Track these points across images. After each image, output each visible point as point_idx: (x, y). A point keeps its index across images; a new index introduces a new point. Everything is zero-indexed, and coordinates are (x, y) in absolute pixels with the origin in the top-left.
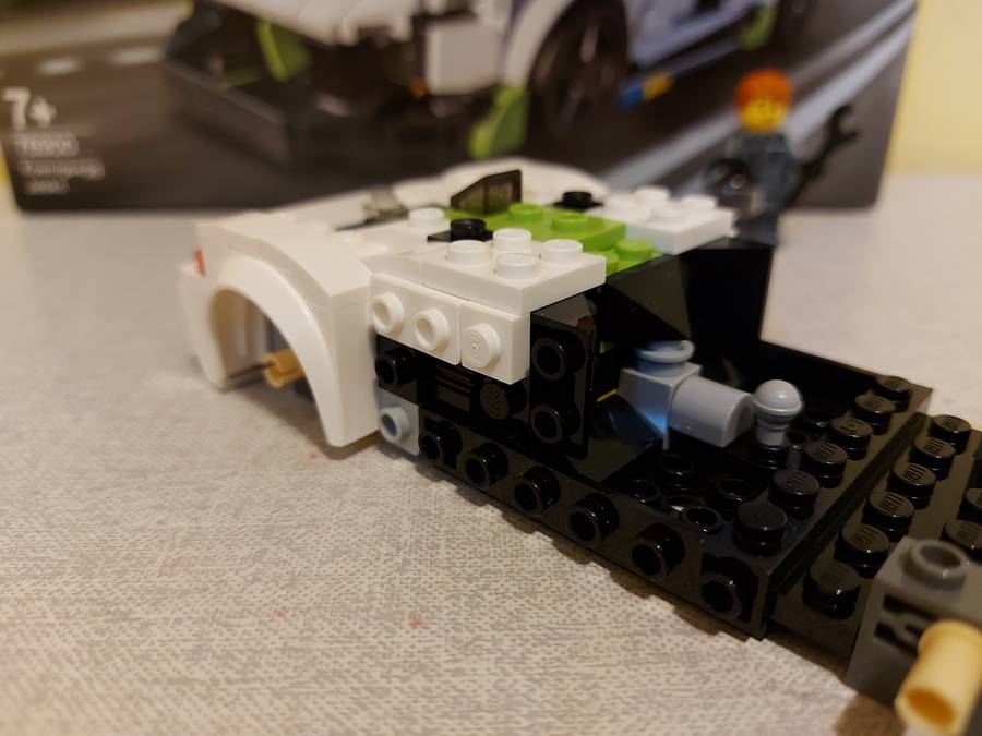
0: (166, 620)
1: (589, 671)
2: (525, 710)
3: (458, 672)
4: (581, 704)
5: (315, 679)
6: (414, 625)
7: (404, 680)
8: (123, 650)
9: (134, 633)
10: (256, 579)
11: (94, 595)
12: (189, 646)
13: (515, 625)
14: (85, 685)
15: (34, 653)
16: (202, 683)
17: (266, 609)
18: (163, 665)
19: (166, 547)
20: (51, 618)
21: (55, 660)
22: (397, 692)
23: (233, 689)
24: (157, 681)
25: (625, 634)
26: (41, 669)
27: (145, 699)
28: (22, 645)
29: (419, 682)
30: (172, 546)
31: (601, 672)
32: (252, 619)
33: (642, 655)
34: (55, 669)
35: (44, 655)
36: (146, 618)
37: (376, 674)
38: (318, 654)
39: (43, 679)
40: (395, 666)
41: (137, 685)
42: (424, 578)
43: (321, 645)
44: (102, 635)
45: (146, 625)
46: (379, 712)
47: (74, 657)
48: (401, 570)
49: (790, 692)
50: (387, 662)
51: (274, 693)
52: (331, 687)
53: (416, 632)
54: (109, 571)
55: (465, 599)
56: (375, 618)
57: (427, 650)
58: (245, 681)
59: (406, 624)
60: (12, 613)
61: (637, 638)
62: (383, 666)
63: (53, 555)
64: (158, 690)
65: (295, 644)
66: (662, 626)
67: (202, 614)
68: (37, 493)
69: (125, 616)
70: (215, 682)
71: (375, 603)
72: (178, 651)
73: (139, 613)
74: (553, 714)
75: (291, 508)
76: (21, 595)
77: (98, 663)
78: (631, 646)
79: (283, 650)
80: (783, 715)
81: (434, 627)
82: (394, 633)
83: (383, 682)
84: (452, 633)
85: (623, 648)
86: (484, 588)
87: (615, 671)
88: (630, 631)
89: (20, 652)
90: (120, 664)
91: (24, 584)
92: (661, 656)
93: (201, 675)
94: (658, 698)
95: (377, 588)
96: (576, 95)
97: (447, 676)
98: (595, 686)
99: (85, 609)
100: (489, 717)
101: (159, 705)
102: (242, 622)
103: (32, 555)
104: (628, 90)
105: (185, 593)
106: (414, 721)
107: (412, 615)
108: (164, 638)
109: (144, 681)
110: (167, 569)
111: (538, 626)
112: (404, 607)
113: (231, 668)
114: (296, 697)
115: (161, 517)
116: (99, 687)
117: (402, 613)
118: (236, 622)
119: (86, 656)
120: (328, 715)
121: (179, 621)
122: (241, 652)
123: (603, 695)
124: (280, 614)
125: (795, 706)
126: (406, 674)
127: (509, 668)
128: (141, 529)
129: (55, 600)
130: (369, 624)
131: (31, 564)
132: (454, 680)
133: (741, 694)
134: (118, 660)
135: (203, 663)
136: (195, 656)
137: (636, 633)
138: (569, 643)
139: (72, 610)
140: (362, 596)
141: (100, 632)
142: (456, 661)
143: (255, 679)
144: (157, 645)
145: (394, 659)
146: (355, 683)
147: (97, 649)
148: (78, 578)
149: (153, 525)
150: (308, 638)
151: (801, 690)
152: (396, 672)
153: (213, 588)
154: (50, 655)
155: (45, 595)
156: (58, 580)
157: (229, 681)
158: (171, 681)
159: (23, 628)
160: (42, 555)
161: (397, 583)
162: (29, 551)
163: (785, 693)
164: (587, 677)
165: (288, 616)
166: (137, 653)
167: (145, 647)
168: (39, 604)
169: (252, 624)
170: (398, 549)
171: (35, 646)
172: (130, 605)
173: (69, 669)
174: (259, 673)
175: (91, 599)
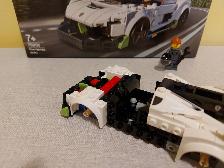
0: (89, 153)
1: (151, 160)
3: (133, 161)
4: (151, 166)
5: (113, 162)
6: (126, 153)
7: (126, 162)
8: (84, 158)
9: (85, 155)
10: (100, 145)
11: (77, 149)
12: (94, 157)
13: (140, 153)
14: (81, 164)
15: (71, 159)
16: (98, 163)
17: (103, 150)
18: (91, 161)
19: (85, 139)
20: (71, 153)
22: (125, 164)
23: (102, 164)
24: (91, 163)
25: (156, 154)
26: (73, 162)
27: (90, 166)
28: (69, 158)
29: (128, 162)
30: (86, 139)
31: (153, 160)
32: (102, 152)
33: (159, 158)
34: (75, 162)
35: (73, 160)
36: (86, 152)
37: (122, 161)
38: (113, 158)
40: (124, 160)
41: (88, 164)
42: (125, 145)
44: (80, 156)
45: (86, 154)
47: (78, 160)
48: (122, 143)
50: (123, 159)
51: (108, 165)
52: (116, 163)
53: (126, 154)
54: (77, 144)
55: (132, 148)
56: (120, 152)
57: (128, 157)
58: (104, 163)
59: (124, 152)
60: (65, 152)
61: (158, 155)
62: (122, 160)
63: (68, 141)
65: (109, 156)
66: (161, 153)
67: (94, 152)
68: (60, 129)
69: (83, 152)
70: (99, 163)
71: (119, 149)
72: (92, 158)
76: (65, 149)
77: (81, 160)
78: (157, 156)
79: (108, 157)
81: (128, 153)
82: (123, 154)
83: (123, 163)
84: (131, 154)
85: (156, 157)
86: (135, 146)
87: (155, 160)
88: (157, 153)
89: (69, 159)
90: (85, 161)
91: (65, 147)
92: (162, 158)
95: (119, 146)
96: (139, 37)
98: (153, 163)
99: (76, 151)
102: (101, 153)
103: (64, 141)
104: (149, 36)
105: (90, 148)
107: (125, 151)
108: (90, 156)
110: (86, 144)
111: (143, 153)
112: (123, 150)
113: (101, 161)
114: (111, 165)
117: (123, 151)
118: (99, 153)
119: (79, 159)
121: (91, 153)
122: (102, 158)
124: (106, 151)
126: (126, 161)
127: (140, 160)
129: (71, 150)
130: (119, 153)
131: (64, 143)
132: (133, 162)
134: (84, 160)
135: (97, 160)
136: (95, 158)
137: (157, 154)
138: (148, 156)
139: (74, 152)
140: (117, 148)
142: (133, 159)
143: (105, 163)
144: (89, 157)
145: (124, 159)
146: (119, 163)
147: (80, 158)
148: (73, 145)
149: (81, 135)
150: (111, 155)
152: (125, 161)
153: (94, 147)
154: (74, 159)
155: (69, 149)
156: (70, 146)
158: (93, 163)
159: (68, 155)
160: (65, 141)
161: (121, 145)
162: (63, 141)
163: (179, 164)
164: (151, 161)
165: (107, 151)
166: (87, 159)
167: (87, 157)
168: (69, 150)
169: (102, 153)
170: (120, 139)
171: (71, 158)
172: (83, 150)
173: (77, 162)
174: (105, 161)
175: (76, 149)
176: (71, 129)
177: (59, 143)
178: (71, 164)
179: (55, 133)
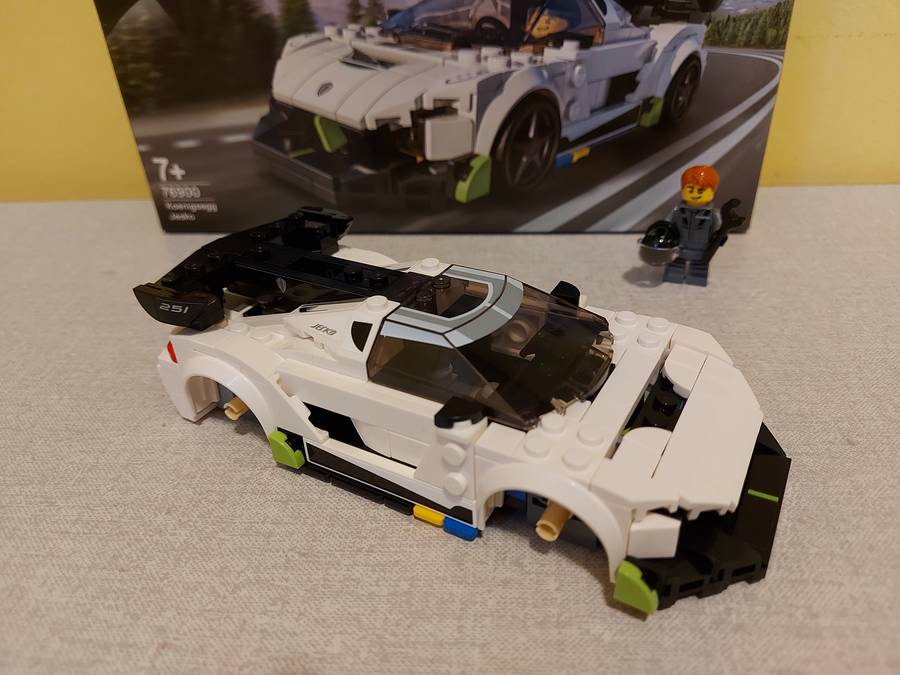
0: (69, 506)
2: (190, 551)
3: (175, 534)
4: (213, 550)
5: (117, 534)
6: (167, 513)
7: (150, 536)
8: (48, 519)
9: (54, 512)
10: (112, 490)
11: (43, 494)
12: (74, 518)
13: (207, 516)
14: (29, 533)
15: (13, 519)
16: (74, 534)
17: (111, 503)
18: (61, 526)
19: (80, 472)
20: (24, 504)
21: (21, 523)
22: (145, 541)
23: (84, 536)
24: (57, 532)
26: (14, 526)
29: (156, 537)
30: (82, 472)
34: (20, 525)
35: (16, 519)
36: (62, 505)
37: (142, 533)
38: (122, 523)
39: (14, 529)
40: (151, 530)
43: (126, 520)
45: (60, 508)
46: (134, 548)
47: (28, 521)
49: (299, 553)
50: (148, 528)
52: (121, 537)
53: (166, 516)
55: (194, 503)
56: (153, 509)
57: (166, 524)
58: (90, 533)
62: (146, 530)
63: (32, 475)
64: (56, 536)
65: (115, 519)
67: (84, 504)
69: (53, 504)
70: (79, 533)
72: (69, 520)
73: (59, 503)
74: (199, 553)
75: (141, 454)
77: (37, 524)
79: (110, 521)
80: (288, 561)
81: (174, 515)
82: (156, 516)
83: (143, 537)
84: (180, 518)
86: (204, 498)
90: (45, 525)
92: (258, 533)
93: (74, 531)
94: (244, 550)
97: (168, 536)
99: (38, 500)
100: (175, 553)
101: (55, 541)
106: (146, 552)
108: (66, 514)
109: (52, 532)
114: (106, 541)
115: (82, 457)
116: (35, 534)
118: (96, 508)
119: (33, 521)
120: (116, 549)
121: (73, 507)
122: (94, 522)
123: (224, 547)
125: (297, 556)
126: (152, 534)
127: (194, 534)
128: (71, 463)
129: (27, 495)
133: (278, 552)
134: (44, 523)
135: (77, 525)
136: (75, 522)
138: (224, 525)
139: (33, 501)
140: (152, 499)
141: (41, 511)
142: (175, 529)
143: (94, 533)
144: (62, 517)
146: (132, 536)
147: (38, 518)
150: (122, 516)
151: (303, 551)
152: (150, 533)
154: (19, 519)
155: (23, 493)
156: (30, 487)
157: (84, 533)
159: (11, 508)
160: (26, 474)
164: (221, 539)
165: (118, 507)
166: (53, 520)
167: (57, 518)
171: (14, 515)
172: (57, 500)
174: (97, 531)
175: (42, 496)
176: (62, 443)
177: (7, 478)
178: (6, 531)
179: (12, 452)
